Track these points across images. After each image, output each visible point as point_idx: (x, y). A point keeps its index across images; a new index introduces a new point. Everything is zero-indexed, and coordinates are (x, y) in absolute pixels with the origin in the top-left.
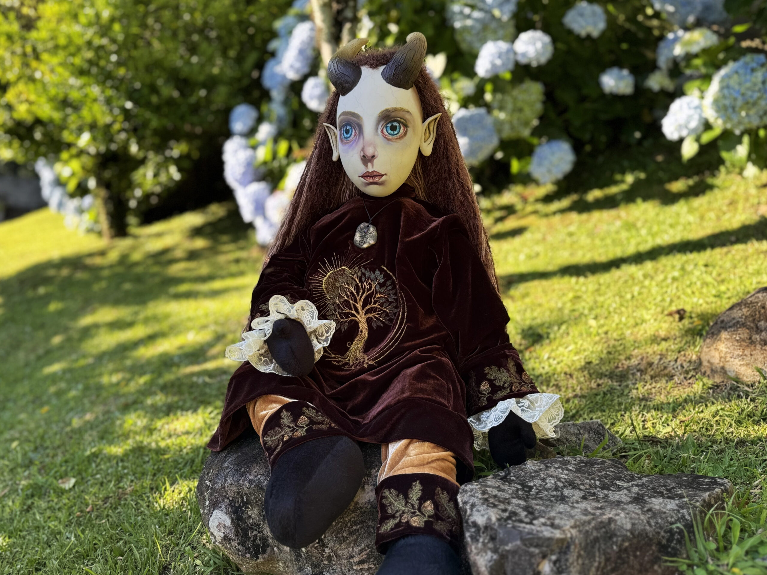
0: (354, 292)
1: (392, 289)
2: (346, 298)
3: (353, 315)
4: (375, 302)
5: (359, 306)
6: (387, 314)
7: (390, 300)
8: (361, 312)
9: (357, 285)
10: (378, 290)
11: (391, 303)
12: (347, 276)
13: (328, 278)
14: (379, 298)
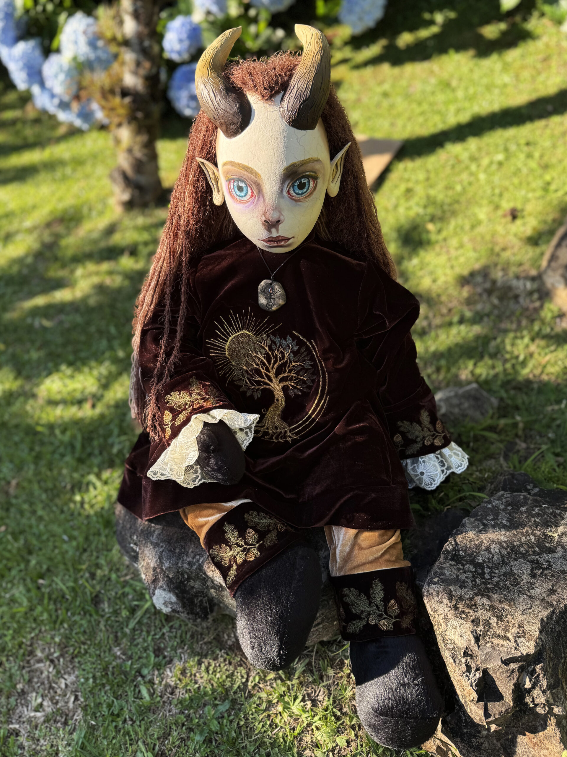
0: (265, 361)
1: (307, 355)
2: (255, 366)
3: (266, 384)
4: (290, 371)
5: (272, 375)
6: (304, 382)
7: (306, 367)
8: (274, 380)
9: (267, 354)
10: (292, 360)
11: (307, 370)
12: (254, 343)
13: (230, 345)
14: (294, 366)
